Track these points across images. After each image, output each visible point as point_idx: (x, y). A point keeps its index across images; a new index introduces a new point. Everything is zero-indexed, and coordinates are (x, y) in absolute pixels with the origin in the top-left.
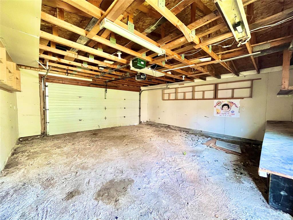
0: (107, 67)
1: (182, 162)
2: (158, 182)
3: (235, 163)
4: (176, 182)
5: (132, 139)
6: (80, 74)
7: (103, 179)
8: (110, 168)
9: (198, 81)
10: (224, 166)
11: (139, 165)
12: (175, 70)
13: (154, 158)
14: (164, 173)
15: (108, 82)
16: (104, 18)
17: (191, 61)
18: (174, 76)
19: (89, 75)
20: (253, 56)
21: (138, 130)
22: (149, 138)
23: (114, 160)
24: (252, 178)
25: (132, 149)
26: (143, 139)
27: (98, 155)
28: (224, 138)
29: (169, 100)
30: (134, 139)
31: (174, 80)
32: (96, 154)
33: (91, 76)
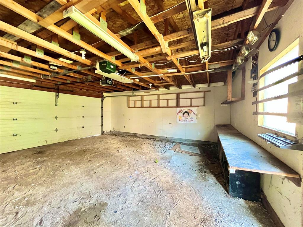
0: (63, 66)
1: (156, 171)
2: (135, 198)
3: (198, 164)
4: (154, 193)
5: (96, 153)
6: (16, 71)
7: (64, 211)
8: (72, 195)
9: (162, 90)
10: (192, 168)
11: (110, 183)
12: (144, 78)
13: (126, 172)
14: (140, 187)
15: (60, 85)
16: (71, 6)
17: (160, 71)
18: (142, 84)
19: (31, 74)
20: (209, 72)
21: (101, 142)
22: (116, 150)
23: (76, 182)
24: (213, 175)
25: (98, 165)
26: (109, 152)
27: (51, 180)
28: (186, 142)
29: (135, 107)
30: (98, 153)
31: (141, 87)
32: (47, 179)
33: (36, 75)
